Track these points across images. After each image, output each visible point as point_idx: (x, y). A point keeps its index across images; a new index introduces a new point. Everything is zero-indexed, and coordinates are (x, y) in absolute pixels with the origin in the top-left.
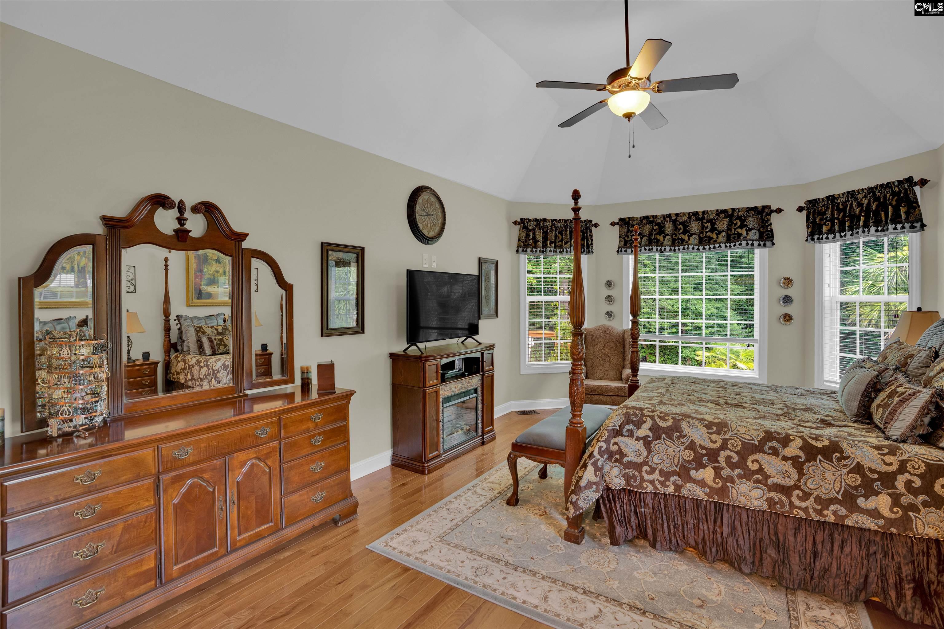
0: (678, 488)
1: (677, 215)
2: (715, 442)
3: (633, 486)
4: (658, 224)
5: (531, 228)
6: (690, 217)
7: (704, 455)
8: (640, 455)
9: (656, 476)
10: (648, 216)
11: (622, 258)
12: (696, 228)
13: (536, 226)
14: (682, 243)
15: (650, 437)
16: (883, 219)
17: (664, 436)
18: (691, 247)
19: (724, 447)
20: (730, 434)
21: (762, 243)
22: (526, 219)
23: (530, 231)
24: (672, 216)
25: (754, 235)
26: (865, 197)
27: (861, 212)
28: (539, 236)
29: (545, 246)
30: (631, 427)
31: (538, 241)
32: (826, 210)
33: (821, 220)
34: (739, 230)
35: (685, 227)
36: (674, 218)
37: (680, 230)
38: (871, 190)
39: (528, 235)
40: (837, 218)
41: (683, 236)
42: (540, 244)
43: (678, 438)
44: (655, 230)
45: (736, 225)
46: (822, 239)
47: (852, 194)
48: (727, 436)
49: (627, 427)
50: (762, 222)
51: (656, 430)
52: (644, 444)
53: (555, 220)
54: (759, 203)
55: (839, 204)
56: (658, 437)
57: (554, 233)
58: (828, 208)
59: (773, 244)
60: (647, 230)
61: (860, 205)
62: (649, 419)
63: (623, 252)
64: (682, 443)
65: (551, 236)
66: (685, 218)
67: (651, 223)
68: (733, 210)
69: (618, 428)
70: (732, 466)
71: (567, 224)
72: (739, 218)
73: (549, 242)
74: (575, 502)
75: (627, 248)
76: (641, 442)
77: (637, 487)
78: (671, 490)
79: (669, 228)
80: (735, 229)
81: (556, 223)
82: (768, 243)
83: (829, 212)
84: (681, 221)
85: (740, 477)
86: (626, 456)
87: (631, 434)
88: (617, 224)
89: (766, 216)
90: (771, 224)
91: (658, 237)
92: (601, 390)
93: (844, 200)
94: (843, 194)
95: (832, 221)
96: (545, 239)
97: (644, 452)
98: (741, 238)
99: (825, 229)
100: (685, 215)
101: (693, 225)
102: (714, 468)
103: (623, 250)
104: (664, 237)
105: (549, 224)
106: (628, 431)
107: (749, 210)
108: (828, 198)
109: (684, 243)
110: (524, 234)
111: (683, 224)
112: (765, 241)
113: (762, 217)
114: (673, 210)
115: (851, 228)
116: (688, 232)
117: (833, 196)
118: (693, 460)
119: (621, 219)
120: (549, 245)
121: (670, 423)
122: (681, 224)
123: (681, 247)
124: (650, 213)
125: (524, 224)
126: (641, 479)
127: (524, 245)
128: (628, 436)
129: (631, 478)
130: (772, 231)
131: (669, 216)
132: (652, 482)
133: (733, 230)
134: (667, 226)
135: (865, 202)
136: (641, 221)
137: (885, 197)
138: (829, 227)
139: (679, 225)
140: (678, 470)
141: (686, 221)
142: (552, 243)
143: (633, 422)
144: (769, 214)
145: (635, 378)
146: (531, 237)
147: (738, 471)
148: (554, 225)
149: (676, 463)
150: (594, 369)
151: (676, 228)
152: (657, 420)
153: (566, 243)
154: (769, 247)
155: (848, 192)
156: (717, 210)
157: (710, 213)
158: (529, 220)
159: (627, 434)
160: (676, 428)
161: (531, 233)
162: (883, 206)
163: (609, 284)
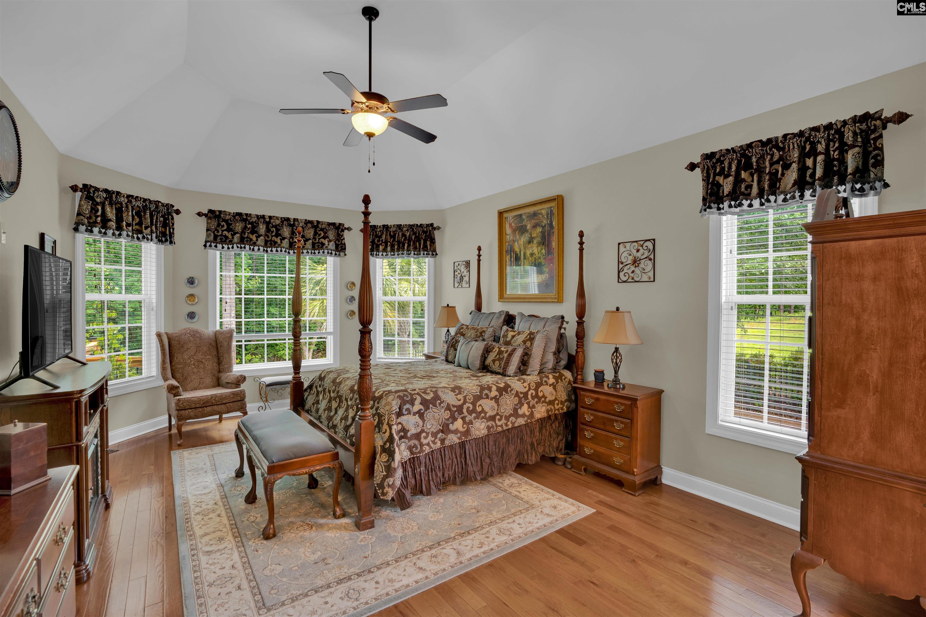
0: (443, 441)
1: (270, 217)
2: (460, 400)
3: (416, 453)
4: (252, 223)
5: (98, 200)
6: (282, 222)
7: (455, 411)
8: (418, 426)
9: (430, 438)
10: (241, 213)
11: (208, 253)
12: (287, 233)
13: (106, 199)
14: (275, 245)
15: (422, 410)
16: (418, 247)
17: (431, 406)
18: (284, 250)
19: (465, 402)
20: (466, 392)
21: (337, 253)
22: (93, 187)
23: (98, 204)
24: (266, 217)
25: (332, 246)
26: (408, 230)
27: (404, 240)
28: (111, 213)
29: (119, 228)
30: (408, 406)
31: (110, 220)
32: (382, 235)
33: (378, 241)
34: (322, 240)
35: (278, 230)
36: (268, 220)
37: (273, 232)
38: (411, 226)
39: (94, 210)
40: (390, 242)
41: (276, 239)
42: (113, 224)
43: (440, 404)
44: (249, 229)
45: (320, 235)
46: (378, 255)
47: (399, 227)
48: (465, 394)
49: (405, 407)
50: (338, 236)
51: (425, 403)
52: (420, 417)
53: (132, 196)
54: (337, 221)
55: (390, 232)
56: (427, 408)
57: (130, 213)
58: (383, 233)
59: (345, 255)
60: (240, 227)
61: (404, 235)
62: (417, 396)
63: (213, 247)
64: (443, 407)
65: (128, 216)
66: (278, 222)
67: (245, 220)
68: (318, 222)
69: (398, 410)
70: (470, 412)
71: (146, 205)
72: (322, 230)
73: (124, 223)
74: (393, 484)
75: (217, 243)
76: (417, 415)
77: (419, 453)
78: (439, 444)
79: (262, 229)
80: (319, 239)
81: (133, 200)
82: (342, 254)
83: (384, 236)
84: (274, 224)
85: (475, 418)
86: (408, 431)
87: (409, 412)
88: (206, 215)
89: (341, 232)
90: (344, 239)
91: (251, 236)
92: (215, 400)
93: (394, 229)
94: (394, 225)
95: (386, 243)
96: (119, 220)
97: (421, 423)
98: (324, 247)
99: (381, 248)
100: (278, 219)
101: (285, 230)
102: (462, 418)
103: (213, 245)
104: (257, 237)
105: (124, 200)
106: (407, 410)
107: (330, 224)
108: (384, 226)
109: (277, 245)
110: (87, 207)
111: (275, 227)
112: (339, 252)
113: (338, 232)
114: (267, 213)
115: (398, 250)
116: (280, 235)
117: (387, 225)
118: (450, 417)
119: (210, 211)
120: (125, 228)
121: (432, 395)
122: (273, 226)
123: (274, 249)
124: (244, 211)
125: (89, 192)
126: (420, 445)
127: (89, 222)
128: (408, 414)
129: (413, 447)
130: (345, 244)
131: (263, 217)
132: (428, 444)
133: (317, 239)
134: (261, 227)
135: (408, 234)
136: (234, 217)
137: (419, 234)
138: (384, 247)
139: (272, 228)
140: (441, 428)
141: (279, 225)
142: (128, 225)
143: (407, 402)
144: (343, 231)
145: (297, 376)
146: (99, 213)
147: (474, 415)
148: (131, 202)
149: (440, 423)
150: (186, 379)
151: (268, 230)
152: (423, 395)
153: (146, 228)
154: (342, 257)
155: (397, 225)
156: (306, 220)
157: (300, 221)
158: (97, 189)
159: (407, 412)
160: (437, 397)
161: (100, 208)
162: (418, 239)
163: (191, 281)
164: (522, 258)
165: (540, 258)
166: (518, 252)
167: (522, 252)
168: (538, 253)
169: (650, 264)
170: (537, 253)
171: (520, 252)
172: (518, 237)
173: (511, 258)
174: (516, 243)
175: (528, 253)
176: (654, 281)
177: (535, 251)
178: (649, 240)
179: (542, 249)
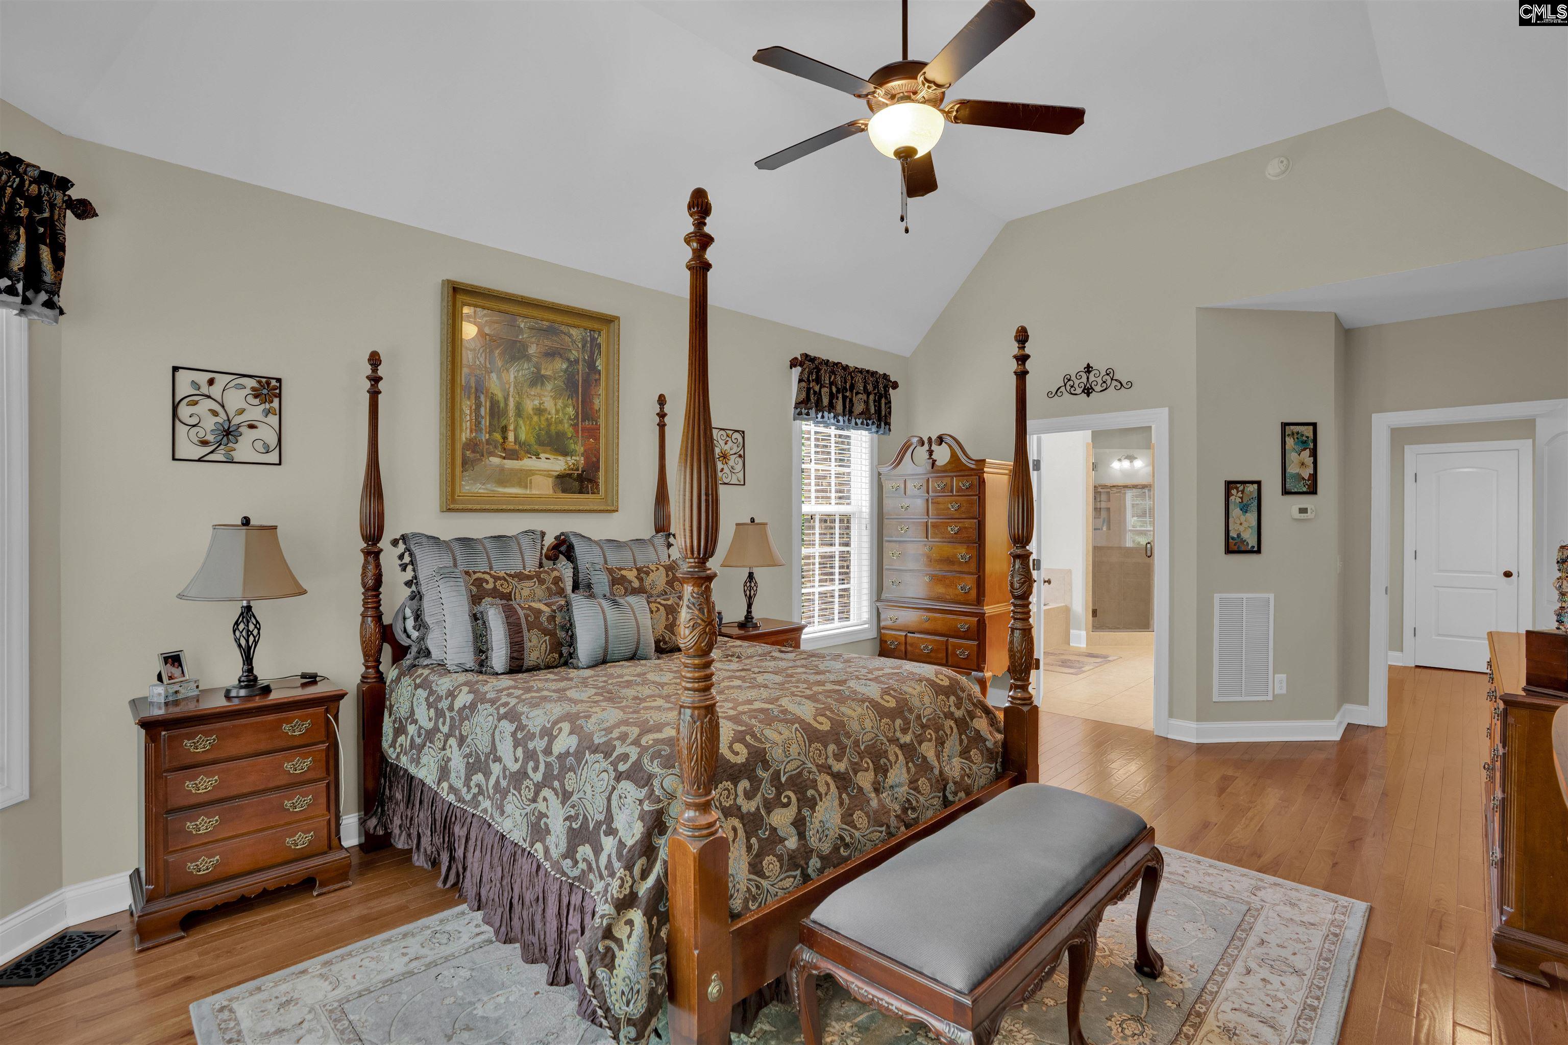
164: (511, 412)
165: (561, 422)
166: (500, 396)
167: (511, 399)
168: (557, 412)
169: (740, 461)
170: (553, 411)
171: (506, 399)
172: (500, 364)
173: (478, 406)
174: (494, 376)
175: (529, 405)
176: (744, 484)
177: (549, 404)
178: (738, 431)
179: (566, 406)
